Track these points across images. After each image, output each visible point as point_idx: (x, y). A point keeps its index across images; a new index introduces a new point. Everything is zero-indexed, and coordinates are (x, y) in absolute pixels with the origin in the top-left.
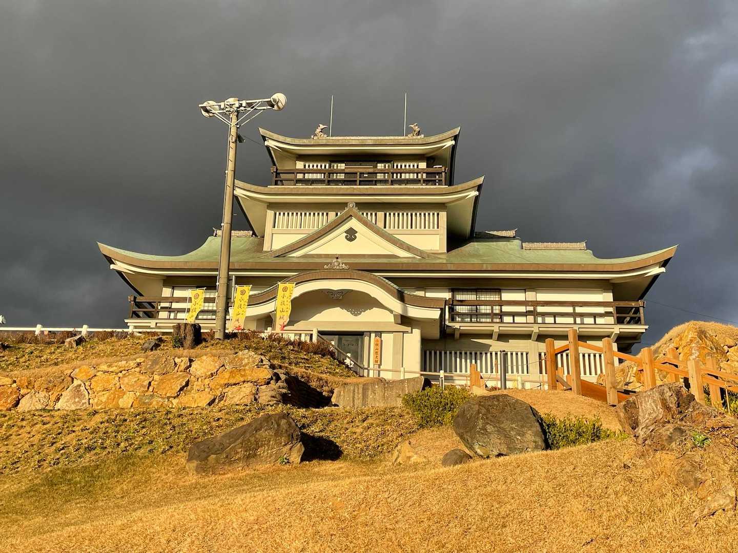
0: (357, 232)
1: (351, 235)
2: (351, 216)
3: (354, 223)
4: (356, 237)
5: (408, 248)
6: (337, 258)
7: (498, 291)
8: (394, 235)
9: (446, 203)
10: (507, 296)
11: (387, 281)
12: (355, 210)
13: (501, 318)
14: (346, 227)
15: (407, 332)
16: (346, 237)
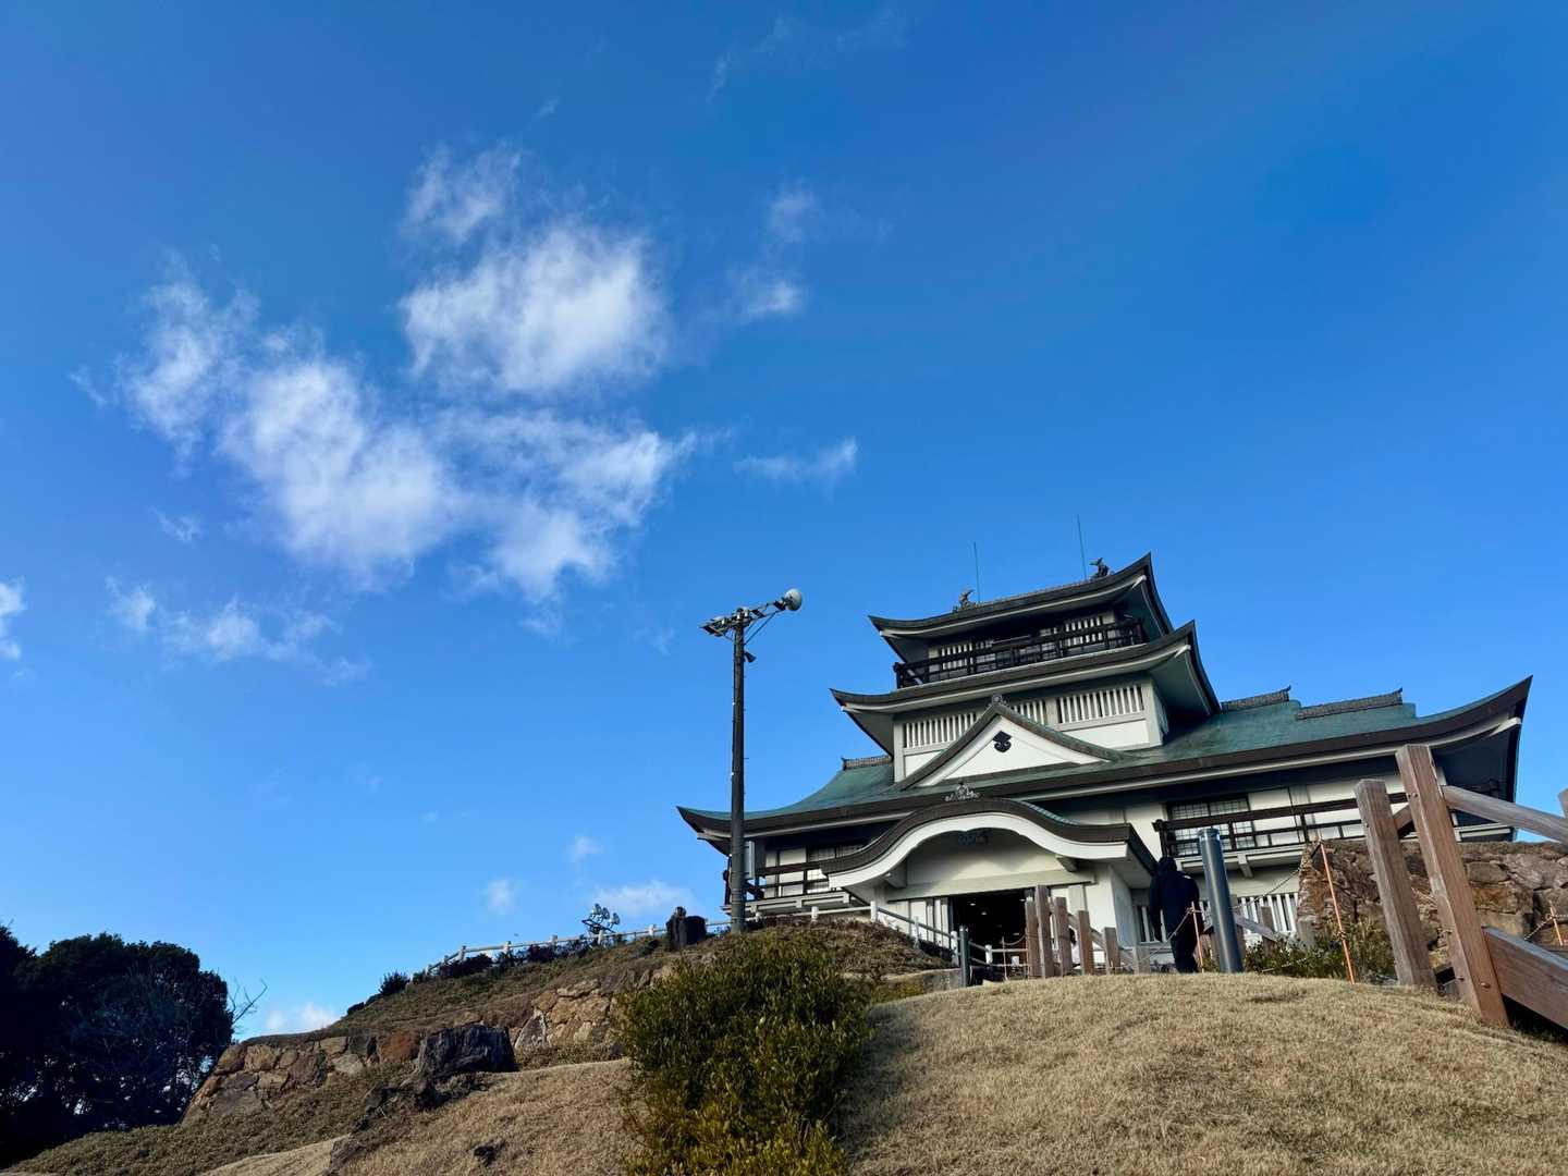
0: (1009, 737)
1: (1002, 742)
2: (997, 714)
3: (1004, 726)
4: (1009, 745)
5: (1089, 750)
6: (962, 784)
7: (1244, 797)
8: (1067, 733)
9: (1149, 669)
10: (1258, 804)
11: (1036, 808)
12: (1003, 705)
13: (1255, 840)
14: (993, 732)
15: (1088, 883)
16: (996, 746)
